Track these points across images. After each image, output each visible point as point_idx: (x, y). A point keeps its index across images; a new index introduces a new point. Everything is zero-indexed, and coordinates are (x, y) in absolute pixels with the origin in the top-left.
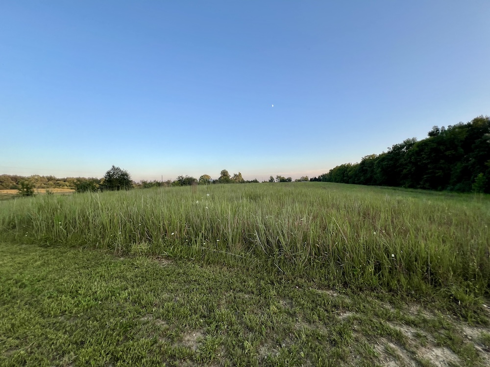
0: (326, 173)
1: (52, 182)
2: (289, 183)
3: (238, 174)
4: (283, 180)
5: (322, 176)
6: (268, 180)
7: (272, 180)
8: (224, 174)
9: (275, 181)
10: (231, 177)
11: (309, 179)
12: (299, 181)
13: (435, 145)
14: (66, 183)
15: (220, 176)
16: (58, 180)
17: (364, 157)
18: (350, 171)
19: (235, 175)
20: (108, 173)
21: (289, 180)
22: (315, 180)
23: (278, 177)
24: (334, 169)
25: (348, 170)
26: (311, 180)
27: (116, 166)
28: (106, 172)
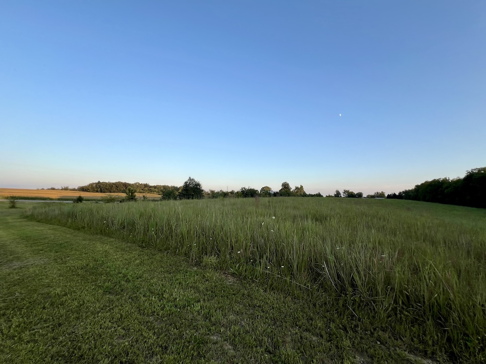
0: (410, 189)
1: (146, 188)
2: (359, 198)
3: (299, 187)
4: (351, 195)
5: (403, 192)
6: (333, 194)
7: (338, 194)
8: (286, 186)
9: (342, 196)
10: (292, 190)
11: (386, 196)
12: (372, 197)
14: (156, 189)
15: (281, 188)
16: (151, 187)
17: (470, 170)
18: (447, 188)
19: (297, 188)
20: (185, 183)
21: (360, 195)
22: (393, 196)
23: (345, 192)
24: (422, 184)
25: (444, 186)
26: (389, 197)
27: (192, 178)
28: (184, 182)
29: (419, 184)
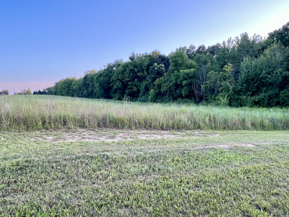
0: (52, 86)
5: (47, 89)
22: (40, 93)
26: (35, 93)
29: (58, 82)
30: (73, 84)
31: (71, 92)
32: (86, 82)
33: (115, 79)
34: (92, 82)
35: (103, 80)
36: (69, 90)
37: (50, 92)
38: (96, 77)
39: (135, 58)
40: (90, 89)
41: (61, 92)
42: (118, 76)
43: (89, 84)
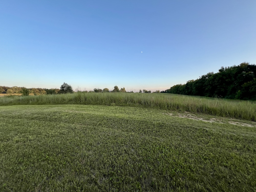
0: (169, 89)
3: (123, 88)
4: (146, 92)
7: (141, 91)
8: (116, 88)
10: (119, 90)
11: (160, 92)
12: (155, 92)
13: (221, 76)
20: (62, 86)
21: (150, 92)
22: (163, 92)
23: (144, 90)
30: (180, 87)
31: (178, 92)
32: (188, 87)
33: (207, 84)
34: (191, 86)
35: (199, 85)
36: (178, 91)
37: (168, 92)
38: (194, 83)
39: (224, 70)
40: (190, 90)
41: (173, 92)
42: (209, 82)
43: (189, 88)
